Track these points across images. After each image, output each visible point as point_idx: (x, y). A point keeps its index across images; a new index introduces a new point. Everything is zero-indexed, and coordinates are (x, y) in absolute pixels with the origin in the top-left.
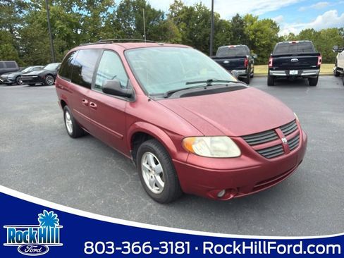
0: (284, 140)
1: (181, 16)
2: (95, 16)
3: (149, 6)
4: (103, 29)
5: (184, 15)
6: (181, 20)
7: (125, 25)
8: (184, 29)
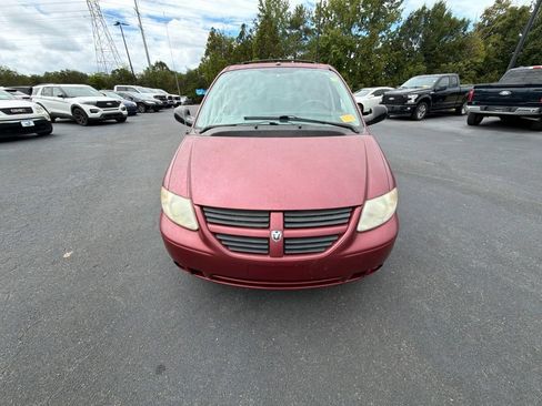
0: (276, 235)
1: (498, 24)
2: (373, 37)
3: (449, 15)
4: (378, 51)
5: (504, 21)
6: (496, 31)
7: (406, 45)
8: (495, 45)
